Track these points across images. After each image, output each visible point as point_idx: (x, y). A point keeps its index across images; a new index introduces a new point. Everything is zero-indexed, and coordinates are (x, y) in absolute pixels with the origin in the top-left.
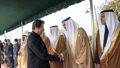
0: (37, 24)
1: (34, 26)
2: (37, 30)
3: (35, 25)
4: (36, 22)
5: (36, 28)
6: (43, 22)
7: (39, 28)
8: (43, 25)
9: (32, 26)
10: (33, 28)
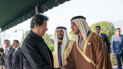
0: (38, 20)
1: (33, 23)
2: (37, 30)
3: (34, 21)
4: (35, 18)
5: (35, 26)
6: (46, 19)
7: (39, 26)
8: (46, 23)
9: (31, 23)
10: (32, 26)
